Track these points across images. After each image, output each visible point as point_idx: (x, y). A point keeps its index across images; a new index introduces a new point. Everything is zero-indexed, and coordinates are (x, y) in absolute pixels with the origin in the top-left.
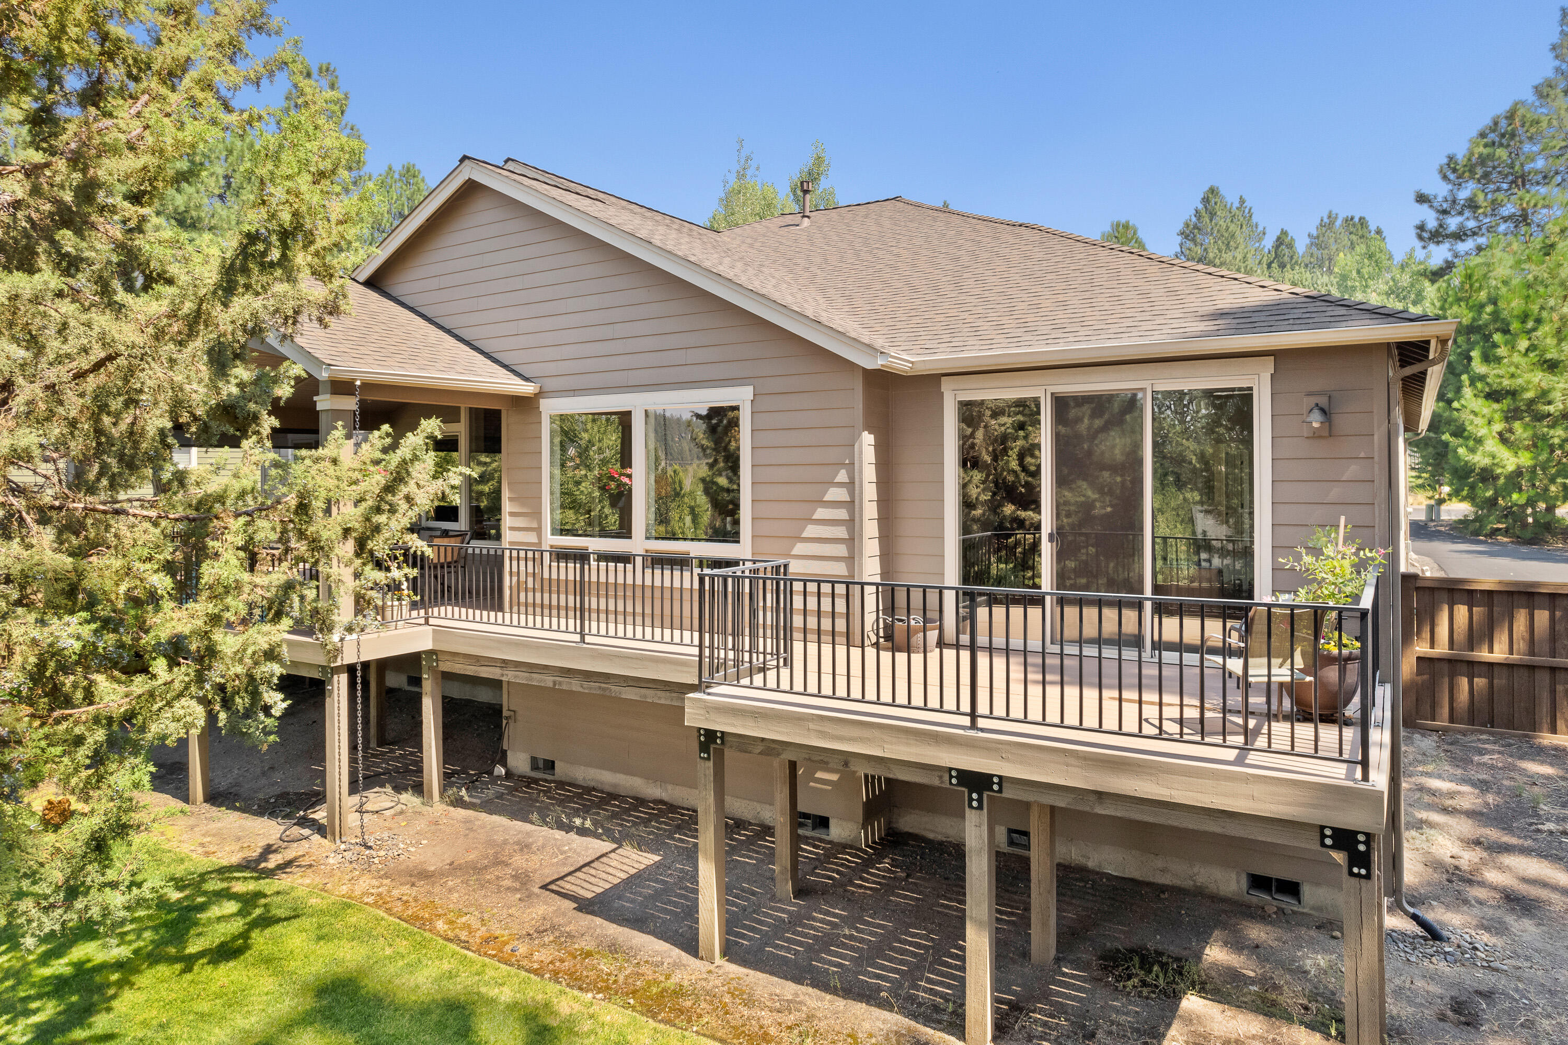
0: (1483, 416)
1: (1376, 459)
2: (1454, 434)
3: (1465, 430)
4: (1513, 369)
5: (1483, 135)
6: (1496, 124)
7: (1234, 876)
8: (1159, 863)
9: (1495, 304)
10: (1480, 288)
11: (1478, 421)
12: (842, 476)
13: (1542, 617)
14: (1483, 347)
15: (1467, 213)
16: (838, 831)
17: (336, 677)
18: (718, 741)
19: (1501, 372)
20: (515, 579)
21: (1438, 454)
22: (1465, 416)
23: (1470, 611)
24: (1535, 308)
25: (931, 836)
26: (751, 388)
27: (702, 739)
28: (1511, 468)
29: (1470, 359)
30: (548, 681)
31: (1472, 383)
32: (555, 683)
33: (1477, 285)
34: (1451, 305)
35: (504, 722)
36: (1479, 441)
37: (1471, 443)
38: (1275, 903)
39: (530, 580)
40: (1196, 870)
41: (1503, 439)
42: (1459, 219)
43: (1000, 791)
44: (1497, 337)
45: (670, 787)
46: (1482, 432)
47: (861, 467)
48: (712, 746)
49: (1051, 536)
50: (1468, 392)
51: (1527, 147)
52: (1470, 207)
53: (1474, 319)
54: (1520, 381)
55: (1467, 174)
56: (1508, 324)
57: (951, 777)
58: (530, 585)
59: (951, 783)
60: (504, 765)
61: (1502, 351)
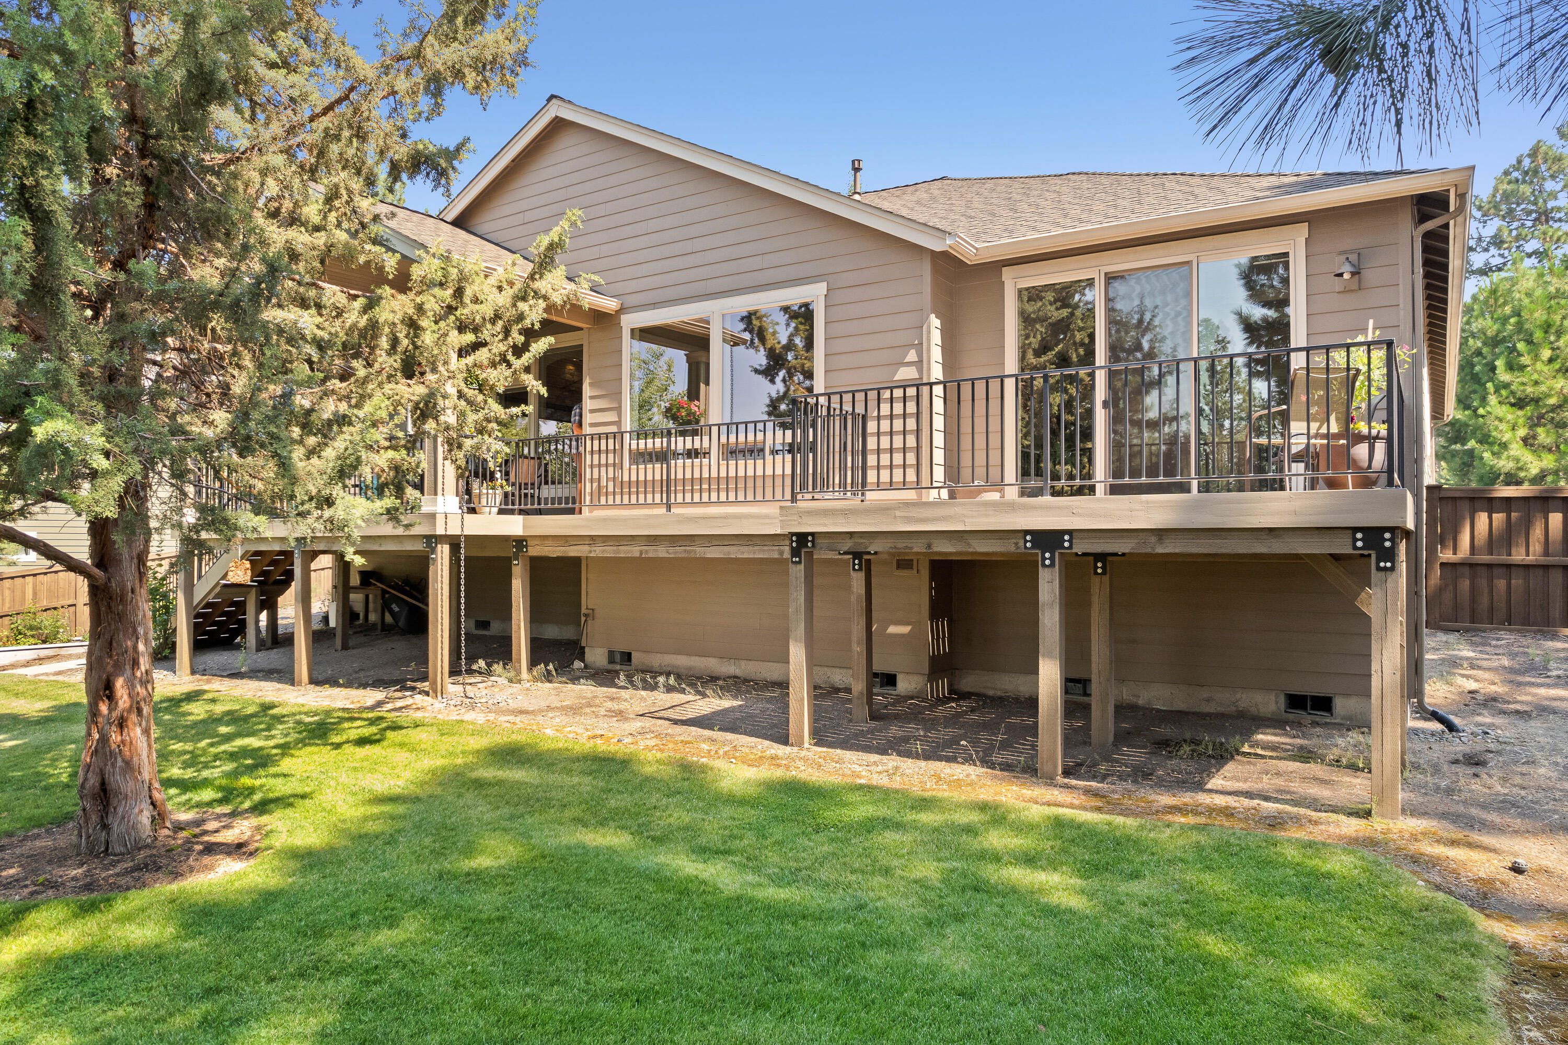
0: (1508, 422)
1: (1401, 306)
2: (1480, 442)
3: (1489, 436)
4: (1535, 376)
5: (1506, 173)
6: (1519, 162)
7: (1273, 698)
8: (1205, 693)
9: (1519, 315)
10: (1505, 303)
11: (1503, 426)
12: (912, 356)
13: (1556, 519)
14: (1508, 357)
15: (1493, 251)
16: (904, 685)
17: (439, 546)
18: (810, 544)
19: (1524, 380)
20: (595, 485)
21: (1464, 463)
22: (1492, 423)
23: (1490, 518)
24: (1557, 318)
25: (991, 693)
26: (825, 284)
27: (794, 545)
28: (1534, 471)
29: (1493, 369)
30: (634, 551)
31: (1497, 391)
32: (641, 553)
33: (1501, 301)
34: (1477, 318)
35: (583, 619)
36: (1504, 446)
37: (1496, 448)
38: (1310, 717)
39: (611, 484)
40: (1238, 696)
41: (1526, 441)
42: (1485, 255)
43: (1070, 547)
44: (1521, 346)
45: (743, 663)
46: (1507, 437)
47: (929, 345)
48: (804, 550)
49: (1105, 404)
50: (1493, 400)
51: (1549, 185)
52: (1495, 244)
53: (1499, 332)
54: (1543, 388)
55: (1492, 211)
56: (1531, 335)
57: (1026, 541)
58: (611, 489)
59: (1026, 547)
60: (583, 660)
61: (1525, 360)
